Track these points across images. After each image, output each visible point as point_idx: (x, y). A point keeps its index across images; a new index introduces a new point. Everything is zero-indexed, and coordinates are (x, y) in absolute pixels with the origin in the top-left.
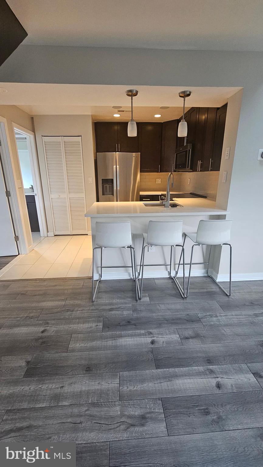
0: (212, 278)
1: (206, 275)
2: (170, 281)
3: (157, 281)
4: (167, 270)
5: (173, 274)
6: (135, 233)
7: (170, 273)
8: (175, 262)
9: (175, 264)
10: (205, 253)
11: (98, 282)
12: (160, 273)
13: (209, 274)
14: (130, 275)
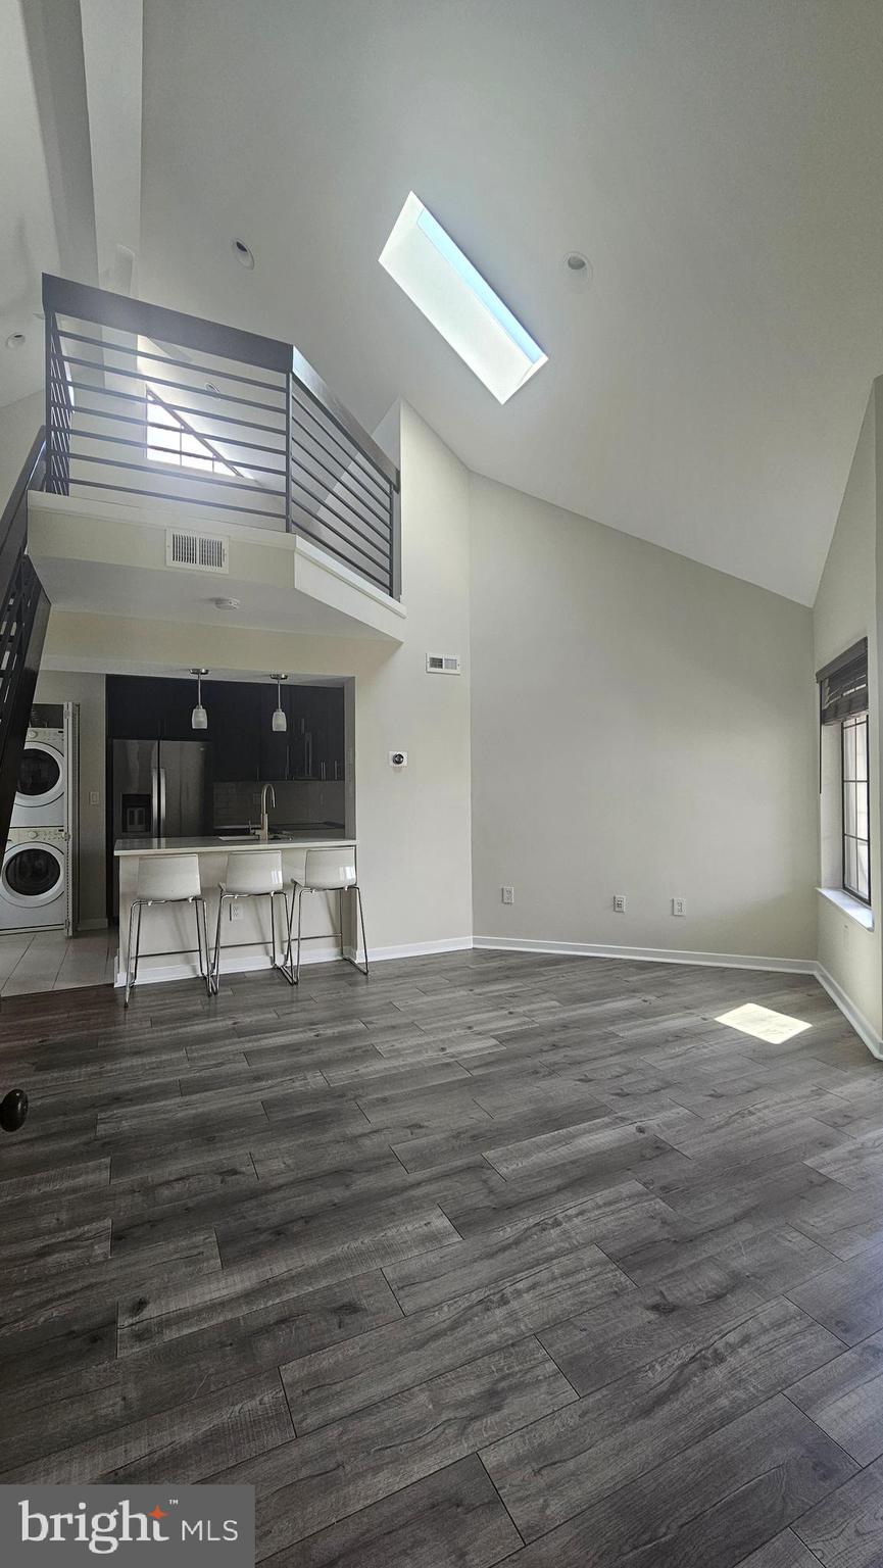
0: (349, 960)
1: (340, 958)
2: (275, 973)
3: (246, 975)
4: (267, 954)
5: (279, 962)
6: (205, 886)
7: (273, 960)
8: (281, 936)
9: (282, 942)
10: (334, 916)
11: (128, 989)
12: (254, 962)
13: (346, 956)
14: (194, 970)
